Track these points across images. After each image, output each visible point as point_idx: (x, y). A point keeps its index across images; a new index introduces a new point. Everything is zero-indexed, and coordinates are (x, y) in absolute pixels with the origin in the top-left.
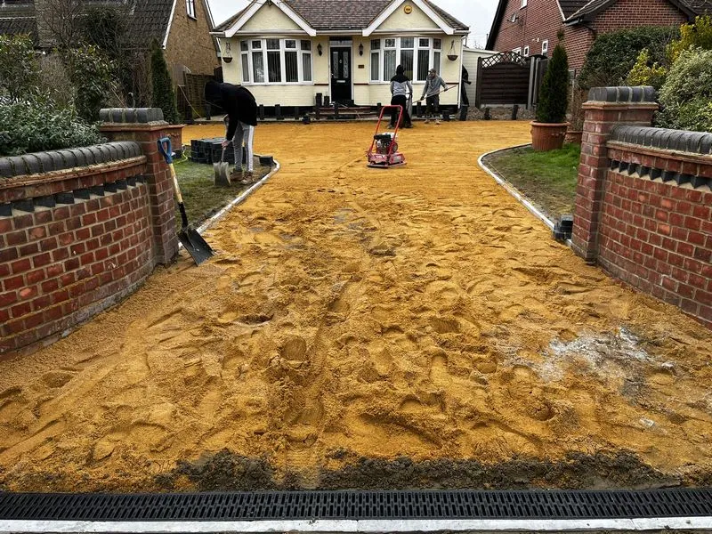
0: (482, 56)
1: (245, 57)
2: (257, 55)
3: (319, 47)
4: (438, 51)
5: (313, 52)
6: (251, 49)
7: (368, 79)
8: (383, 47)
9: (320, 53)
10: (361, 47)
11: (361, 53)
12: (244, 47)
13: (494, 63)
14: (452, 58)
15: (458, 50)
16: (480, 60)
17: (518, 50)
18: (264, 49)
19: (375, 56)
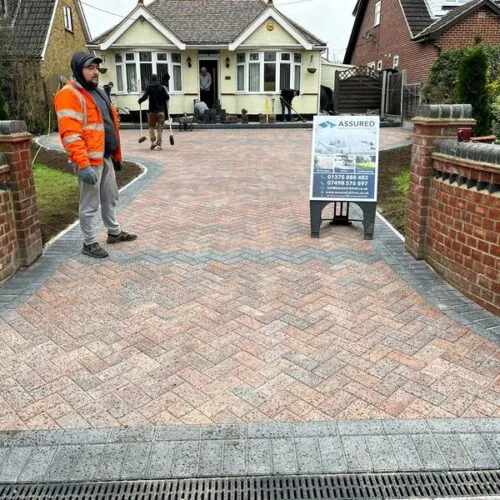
0: (339, 69)
1: (119, 68)
2: (131, 67)
3: (189, 59)
4: (298, 64)
5: (183, 64)
6: (125, 62)
7: (234, 90)
8: (248, 61)
9: (190, 66)
10: (228, 60)
11: (228, 66)
12: (118, 58)
13: (349, 76)
14: (312, 71)
15: (316, 64)
16: (337, 73)
17: (372, 64)
18: (137, 61)
19: (240, 69)
